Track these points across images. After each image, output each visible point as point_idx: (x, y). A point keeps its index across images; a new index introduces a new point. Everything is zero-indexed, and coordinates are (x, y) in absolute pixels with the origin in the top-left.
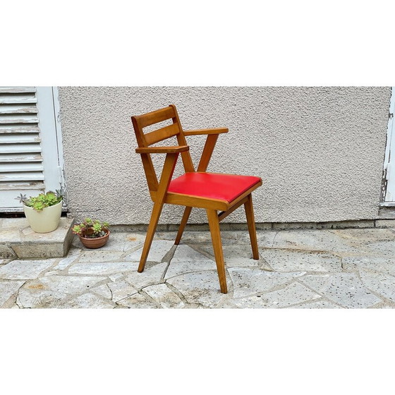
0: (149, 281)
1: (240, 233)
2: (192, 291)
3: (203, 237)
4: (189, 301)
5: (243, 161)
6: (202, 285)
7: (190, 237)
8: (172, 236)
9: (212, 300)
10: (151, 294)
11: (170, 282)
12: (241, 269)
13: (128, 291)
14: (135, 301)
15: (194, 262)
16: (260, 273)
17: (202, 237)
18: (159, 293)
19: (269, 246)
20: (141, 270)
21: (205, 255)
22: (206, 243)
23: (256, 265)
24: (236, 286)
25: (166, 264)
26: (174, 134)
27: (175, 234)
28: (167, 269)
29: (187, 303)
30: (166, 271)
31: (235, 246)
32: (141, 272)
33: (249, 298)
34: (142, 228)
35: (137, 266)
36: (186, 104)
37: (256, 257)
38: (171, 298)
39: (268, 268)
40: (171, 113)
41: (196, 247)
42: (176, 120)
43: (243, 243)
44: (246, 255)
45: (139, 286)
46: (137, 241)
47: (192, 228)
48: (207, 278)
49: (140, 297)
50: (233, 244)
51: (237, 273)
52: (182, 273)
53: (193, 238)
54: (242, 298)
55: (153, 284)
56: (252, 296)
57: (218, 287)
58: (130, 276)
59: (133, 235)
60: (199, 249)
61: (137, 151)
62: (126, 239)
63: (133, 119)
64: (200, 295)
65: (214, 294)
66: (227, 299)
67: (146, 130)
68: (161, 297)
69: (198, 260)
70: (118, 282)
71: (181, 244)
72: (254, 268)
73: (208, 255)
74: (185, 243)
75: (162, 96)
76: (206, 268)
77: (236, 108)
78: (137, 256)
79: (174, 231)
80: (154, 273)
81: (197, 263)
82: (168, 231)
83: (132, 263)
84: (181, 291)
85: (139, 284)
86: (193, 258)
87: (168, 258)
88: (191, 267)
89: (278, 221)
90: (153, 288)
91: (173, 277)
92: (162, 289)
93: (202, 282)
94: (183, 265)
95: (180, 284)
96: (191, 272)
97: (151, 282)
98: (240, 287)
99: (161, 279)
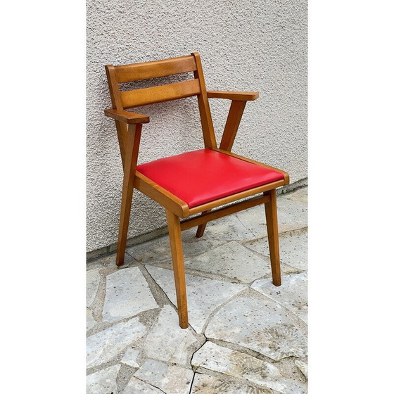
10: (214, 366)
11: (211, 336)
18: (222, 361)
19: (251, 236)
21: (199, 276)
25: (170, 307)
52: (209, 314)
55: (196, 349)
73: (202, 274)
81: (206, 292)
90: (204, 355)
91: (206, 325)
92: (217, 353)
93: (249, 319)
94: (193, 301)
95: (228, 333)
96: (217, 309)
97: (188, 345)
98: (300, 309)
99: (195, 335)
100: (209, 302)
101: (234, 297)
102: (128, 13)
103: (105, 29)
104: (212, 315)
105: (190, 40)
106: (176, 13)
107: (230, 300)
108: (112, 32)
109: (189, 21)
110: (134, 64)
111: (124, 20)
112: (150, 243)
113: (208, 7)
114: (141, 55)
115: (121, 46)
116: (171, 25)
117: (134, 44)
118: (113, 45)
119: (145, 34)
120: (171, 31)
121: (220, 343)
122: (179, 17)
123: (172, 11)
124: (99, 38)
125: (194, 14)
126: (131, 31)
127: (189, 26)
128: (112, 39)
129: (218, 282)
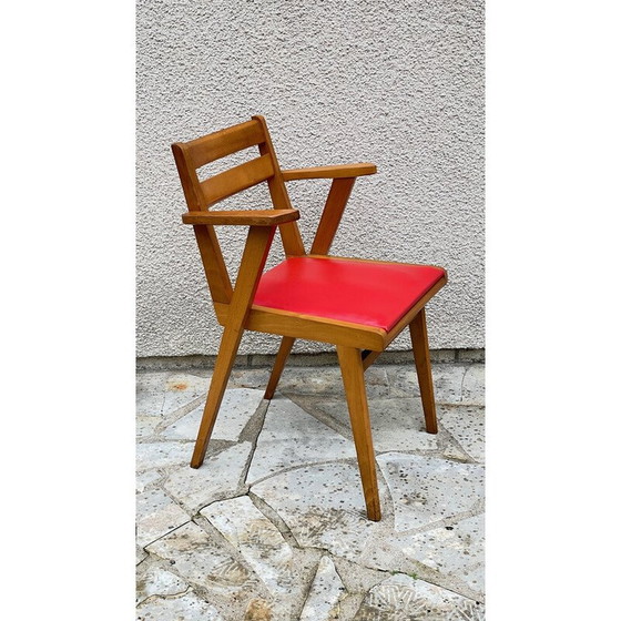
0: (214, 489)
1: (392, 370)
2: (306, 516)
3: (320, 379)
4: (300, 542)
5: (401, 228)
6: (327, 500)
7: (294, 381)
8: (260, 379)
9: (350, 538)
10: (219, 523)
11: (258, 491)
12: (404, 457)
13: (169, 517)
14: (184, 544)
15: (306, 441)
16: (443, 468)
17: (319, 381)
18: (236, 521)
19: (454, 399)
20: (197, 462)
21: (326, 423)
22: (327, 394)
23: (434, 447)
24: (398, 501)
25: (248, 445)
26: (262, 176)
27: (265, 373)
28: (251, 458)
29: (297, 546)
30: (248, 464)
31: (384, 401)
32: (196, 467)
33: (429, 533)
34: (197, 363)
35: (188, 452)
36: (286, 114)
37: (431, 426)
38: (263, 536)
39: (460, 455)
40: (256, 134)
41: (308, 402)
42: (265, 147)
43: (401, 393)
44: (410, 422)
45: (192, 505)
46: (189, 391)
47: (298, 361)
48: (336, 481)
49: (197, 533)
50: (381, 395)
51: (396, 466)
52: (284, 469)
53: (300, 384)
54: (413, 532)
55: (223, 498)
56: (434, 526)
57: (361, 505)
58: (175, 477)
59: (181, 378)
60: (314, 407)
61: (186, 220)
62: (167, 387)
63: (176, 149)
64: (324, 524)
65: (353, 523)
66: (381, 535)
67: (205, 173)
68: (241, 532)
69: (314, 437)
70: (148, 494)
71: (278, 397)
72: (430, 454)
73: (332, 423)
74: (285, 395)
75: (237, 98)
76: (330, 455)
77: (387, 120)
78: (191, 428)
79: (262, 367)
80: (225, 468)
81: (311, 443)
82: (250, 367)
83: (178, 446)
84: (282, 514)
85: (194, 497)
86: (304, 432)
87: (252, 432)
88: (301, 452)
89: (469, 346)
90: (224, 507)
91: (265, 478)
92: (242, 511)
93: (325, 491)
94: (283, 448)
95: (279, 496)
96: (302, 466)
97: (219, 491)
98: (407, 504)
99: (240, 483)
100: (301, 455)
101: (338, 461)
102: (292, 41)
103: (256, 60)
104: (286, 470)
105: (393, 88)
106: (370, 48)
107: (328, 462)
108: (265, 65)
109: (393, 61)
111: (285, 51)
112: (311, 369)
113: (428, 42)
114: (309, 101)
115: (279, 86)
116: (360, 64)
117: (300, 85)
118: (267, 83)
119: (316, 72)
120: (360, 72)
121: (258, 502)
122: (376, 53)
123: (364, 44)
124: (246, 72)
125: (401, 52)
126: (295, 66)
127: (392, 68)
128: (266, 75)
129: (341, 437)
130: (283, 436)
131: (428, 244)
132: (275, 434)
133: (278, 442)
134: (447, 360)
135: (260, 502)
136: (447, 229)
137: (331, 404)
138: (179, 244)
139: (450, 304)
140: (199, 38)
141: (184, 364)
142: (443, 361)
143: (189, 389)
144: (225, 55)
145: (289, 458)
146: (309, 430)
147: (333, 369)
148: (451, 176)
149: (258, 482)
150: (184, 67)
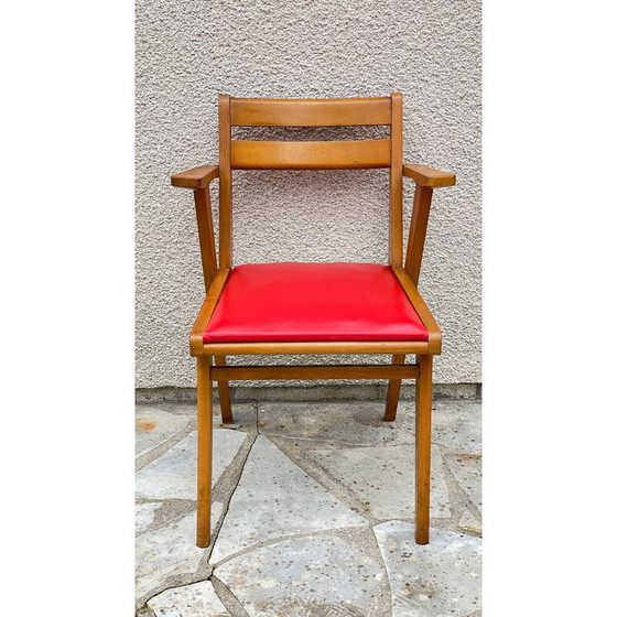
0: (169, 570)
3: (314, 419)
6: (308, 589)
11: (222, 575)
15: (289, 502)
16: (456, 545)
17: (312, 421)
21: (316, 478)
22: (320, 438)
23: (447, 514)
25: (218, 507)
28: (219, 525)
31: (389, 449)
41: (297, 450)
45: (139, 592)
46: (156, 433)
50: (386, 441)
51: (398, 541)
52: (258, 542)
53: (290, 424)
55: (179, 584)
59: (149, 415)
60: (305, 456)
69: (300, 497)
72: (441, 524)
73: (324, 478)
75: (211, 82)
76: (318, 524)
81: (296, 506)
86: (288, 490)
87: (225, 489)
88: (282, 518)
90: (179, 597)
91: (234, 556)
92: (200, 604)
93: (307, 576)
94: (261, 513)
95: (249, 582)
96: (281, 539)
97: (175, 573)
98: (410, 596)
99: (202, 563)
100: (281, 523)
101: (326, 532)
102: (278, 13)
103: (234, 36)
104: (261, 545)
105: (403, 71)
106: (374, 22)
107: (314, 534)
108: (246, 43)
109: (402, 38)
110: (286, 100)
111: (270, 25)
112: (305, 405)
113: (446, 15)
114: (300, 87)
115: (263, 68)
116: (362, 41)
117: (288, 68)
118: (248, 64)
119: (308, 51)
120: (362, 52)
121: (222, 591)
122: (381, 29)
123: (366, 17)
124: (223, 51)
125: (412, 27)
126: (283, 44)
127: (401, 47)
128: (247, 55)
129: (332, 498)
130: (261, 495)
131: (443, 260)
132: (253, 493)
133: (256, 503)
134: (466, 396)
135: (223, 591)
136: (468, 242)
137: (324, 452)
138: (145, 257)
139: (470, 330)
140: (165, 9)
141: (155, 397)
142: (462, 397)
143: (157, 429)
144: (196, 31)
145: (266, 527)
146: (294, 487)
147: (330, 405)
148: (472, 179)
149: (224, 561)
150: (147, 45)
